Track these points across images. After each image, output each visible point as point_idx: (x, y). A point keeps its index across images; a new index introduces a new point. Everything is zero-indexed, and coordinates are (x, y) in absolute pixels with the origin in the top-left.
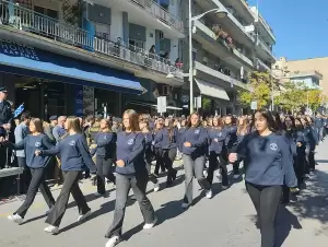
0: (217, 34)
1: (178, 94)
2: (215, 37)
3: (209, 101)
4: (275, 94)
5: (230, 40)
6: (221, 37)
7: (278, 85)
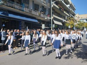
0: (59, 7)
1: (48, 24)
3: (57, 26)
4: (75, 24)
5: (63, 8)
6: (60, 8)
7: (76, 21)
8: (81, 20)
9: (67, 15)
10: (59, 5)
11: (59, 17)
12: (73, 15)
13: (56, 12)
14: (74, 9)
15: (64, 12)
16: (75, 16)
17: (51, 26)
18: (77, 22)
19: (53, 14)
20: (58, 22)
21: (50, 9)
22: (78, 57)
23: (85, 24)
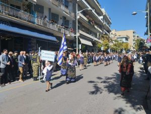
1: (71, 43)
2: (87, 20)
3: (84, 46)
4: (111, 44)
5: (93, 22)
6: (90, 21)
7: (112, 40)
8: (119, 39)
9: (99, 32)
10: (88, 16)
11: (88, 33)
12: (107, 31)
13: (84, 27)
14: (109, 23)
15: (96, 27)
16: (111, 33)
17: (76, 47)
18: (113, 42)
19: (79, 29)
20: (86, 41)
21: (74, 22)
22: (110, 91)
23: (124, 44)
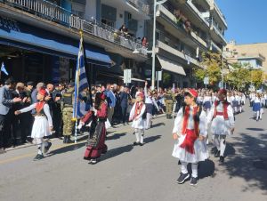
0: (177, 18)
1: (142, 68)
3: (168, 75)
4: (224, 72)
5: (189, 23)
6: (181, 21)
7: (227, 64)
8: (243, 62)
9: (201, 45)
10: (177, 12)
11: (176, 48)
12: (218, 45)
13: (168, 34)
14: (222, 27)
15: (193, 34)
16: (224, 48)
17: (151, 77)
18: (230, 67)
19: (157, 38)
20: (172, 64)
21: (148, 24)
22: (233, 174)
23: (253, 73)
